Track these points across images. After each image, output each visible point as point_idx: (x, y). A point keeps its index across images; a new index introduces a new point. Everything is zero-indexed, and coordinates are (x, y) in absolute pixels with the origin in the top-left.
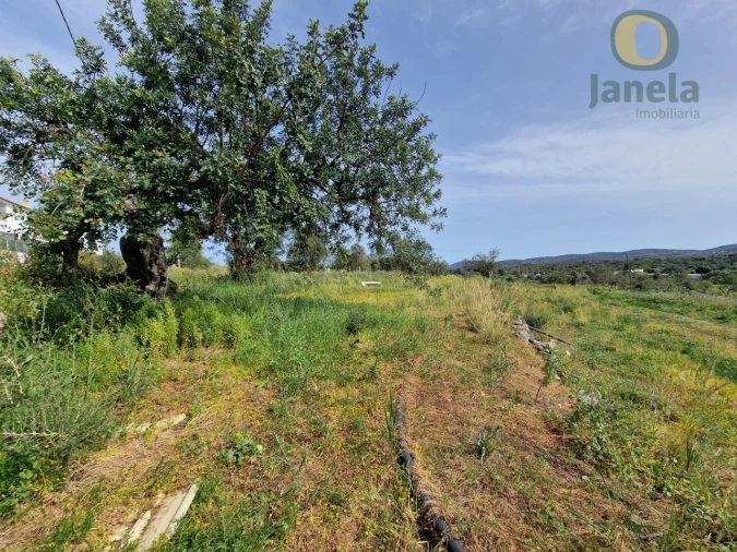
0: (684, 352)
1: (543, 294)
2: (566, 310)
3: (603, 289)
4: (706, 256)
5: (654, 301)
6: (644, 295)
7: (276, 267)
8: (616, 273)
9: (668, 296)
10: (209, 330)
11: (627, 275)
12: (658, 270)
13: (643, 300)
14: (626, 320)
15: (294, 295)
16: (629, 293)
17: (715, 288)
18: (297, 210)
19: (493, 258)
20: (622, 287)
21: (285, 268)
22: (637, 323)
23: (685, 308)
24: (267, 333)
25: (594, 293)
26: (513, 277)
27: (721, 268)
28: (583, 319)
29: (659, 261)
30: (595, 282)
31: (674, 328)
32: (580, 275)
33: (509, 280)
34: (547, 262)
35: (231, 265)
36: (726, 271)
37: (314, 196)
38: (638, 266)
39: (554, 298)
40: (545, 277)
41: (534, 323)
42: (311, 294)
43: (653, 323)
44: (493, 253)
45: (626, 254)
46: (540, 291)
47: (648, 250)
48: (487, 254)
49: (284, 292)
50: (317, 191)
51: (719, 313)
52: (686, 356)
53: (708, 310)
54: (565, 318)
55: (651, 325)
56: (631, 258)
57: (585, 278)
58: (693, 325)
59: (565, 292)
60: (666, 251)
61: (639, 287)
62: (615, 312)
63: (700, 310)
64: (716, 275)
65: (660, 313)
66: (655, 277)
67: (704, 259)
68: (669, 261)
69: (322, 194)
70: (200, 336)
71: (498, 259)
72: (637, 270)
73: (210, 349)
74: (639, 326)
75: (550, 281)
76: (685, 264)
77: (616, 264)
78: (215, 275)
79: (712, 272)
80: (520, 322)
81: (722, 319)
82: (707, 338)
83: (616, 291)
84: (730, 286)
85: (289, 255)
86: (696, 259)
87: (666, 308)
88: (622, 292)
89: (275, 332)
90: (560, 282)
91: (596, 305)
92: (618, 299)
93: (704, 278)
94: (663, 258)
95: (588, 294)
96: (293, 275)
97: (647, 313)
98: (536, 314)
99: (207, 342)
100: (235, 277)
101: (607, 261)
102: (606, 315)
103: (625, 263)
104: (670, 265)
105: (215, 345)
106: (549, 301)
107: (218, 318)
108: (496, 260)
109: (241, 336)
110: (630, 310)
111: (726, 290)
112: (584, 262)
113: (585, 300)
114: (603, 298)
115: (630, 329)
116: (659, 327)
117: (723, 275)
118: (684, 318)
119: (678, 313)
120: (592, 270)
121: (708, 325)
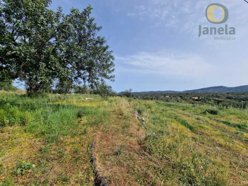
0: (175, 119)
1: (144, 103)
2: (150, 107)
3: (159, 101)
4: (182, 93)
5: (170, 105)
6: (168, 103)
7: (50, 91)
8: (162, 97)
9: (173, 103)
10: (13, 118)
11: (165, 98)
12: (172, 96)
13: (168, 105)
14: (163, 110)
15: (57, 103)
16: (165, 103)
17: (183, 101)
18: (58, 72)
19: (130, 91)
20: (163, 101)
21: (54, 92)
22: (166, 111)
23: (177, 107)
24: (42, 118)
25: (157, 102)
26: (136, 97)
27: (185, 96)
28: (153, 110)
29: (172, 94)
30: (157, 99)
31: (174, 112)
32: (154, 97)
33: (135, 98)
34: (145, 93)
35: (28, 90)
36: (186, 97)
37: (67, 66)
38: (167, 95)
39: (147, 104)
40: (145, 98)
41: (140, 112)
42: (64, 103)
43: (170, 111)
44: (130, 90)
45: (165, 92)
46: (143, 102)
47: (170, 91)
48: (129, 90)
49: (53, 102)
50: (69, 65)
51: (183, 108)
52: (176, 120)
53: (181, 107)
54: (149, 110)
55: (169, 111)
56: (166, 93)
57: (155, 98)
58: (178, 111)
59: (150, 102)
60: (173, 91)
61: (167, 101)
62: (161, 108)
63: (179, 107)
64: (183, 98)
65: (171, 108)
66: (171, 98)
67: (181, 94)
68: (174, 94)
69: (71, 66)
70: (8, 121)
71: (132, 92)
72: (167, 96)
73: (12, 127)
74: (166, 112)
75: (146, 99)
76: (178, 95)
77: (162, 94)
78: (19, 94)
79: (183, 97)
80: (136, 112)
81: (184, 110)
82: (180, 115)
83: (162, 102)
84: (186, 101)
85: (56, 87)
86: (180, 94)
87: (172, 107)
88: (163, 102)
89: (46, 118)
90: (148, 99)
91: (157, 106)
92: (162, 104)
93: (182, 99)
94: (173, 93)
95: (155, 103)
96: (58, 95)
97: (168, 108)
98: (141, 109)
99: (11, 124)
100: (29, 95)
101: (160, 94)
102: (159, 109)
103: (164, 94)
104: (174, 95)
105: (16, 125)
106: (145, 105)
107: (18, 113)
108: (131, 92)
109: (30, 120)
110: (164, 108)
111: (186, 102)
112: (155, 94)
113: (154, 105)
114: (159, 104)
115: (164, 113)
116: (170, 112)
117: (185, 98)
118: (176, 109)
119: (175, 108)
120: (157, 96)
121: (181, 111)
